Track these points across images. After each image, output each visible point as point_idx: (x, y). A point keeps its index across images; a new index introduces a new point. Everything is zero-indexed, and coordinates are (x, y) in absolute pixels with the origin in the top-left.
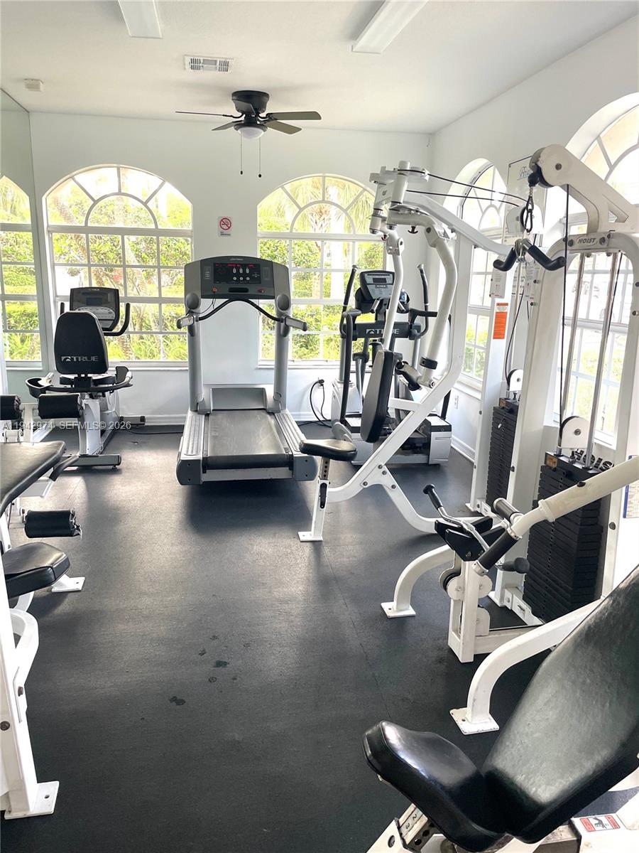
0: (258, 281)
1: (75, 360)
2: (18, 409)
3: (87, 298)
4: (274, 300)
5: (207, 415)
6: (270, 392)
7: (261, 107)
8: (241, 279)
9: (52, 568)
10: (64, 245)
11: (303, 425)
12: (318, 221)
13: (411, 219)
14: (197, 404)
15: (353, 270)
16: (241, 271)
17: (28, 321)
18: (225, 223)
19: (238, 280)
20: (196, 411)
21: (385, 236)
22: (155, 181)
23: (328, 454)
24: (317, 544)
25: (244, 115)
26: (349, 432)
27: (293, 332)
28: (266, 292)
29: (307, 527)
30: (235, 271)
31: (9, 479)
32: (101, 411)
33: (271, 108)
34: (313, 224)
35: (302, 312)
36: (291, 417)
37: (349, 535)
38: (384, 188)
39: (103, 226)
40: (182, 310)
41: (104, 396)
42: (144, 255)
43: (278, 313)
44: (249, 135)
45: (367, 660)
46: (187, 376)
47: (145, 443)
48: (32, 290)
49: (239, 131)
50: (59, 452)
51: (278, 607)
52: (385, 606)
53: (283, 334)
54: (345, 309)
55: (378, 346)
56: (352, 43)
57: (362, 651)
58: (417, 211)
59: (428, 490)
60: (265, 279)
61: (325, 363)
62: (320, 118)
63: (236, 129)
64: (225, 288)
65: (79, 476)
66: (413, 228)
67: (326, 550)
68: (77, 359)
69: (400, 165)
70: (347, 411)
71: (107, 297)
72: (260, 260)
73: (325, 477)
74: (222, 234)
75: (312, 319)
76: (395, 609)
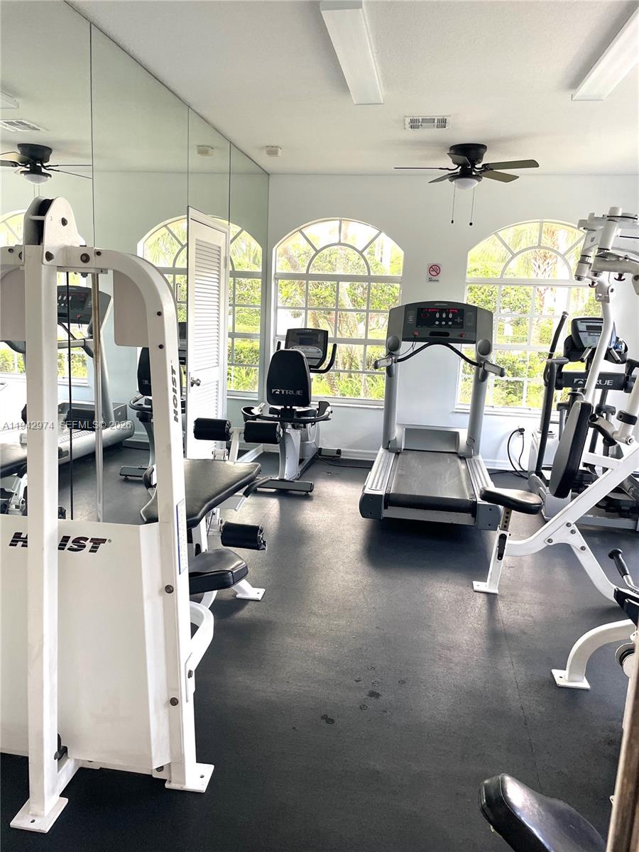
0: (461, 325)
1: (283, 393)
2: (228, 432)
3: (301, 339)
4: (475, 345)
5: (398, 454)
6: (464, 437)
7: (479, 158)
8: (444, 323)
9: (232, 572)
10: (290, 290)
11: (494, 474)
12: (541, 265)
13: (618, 266)
14: (389, 442)
15: (563, 316)
16: (444, 316)
17: (254, 356)
18: (435, 270)
19: (440, 325)
20: (387, 449)
21: (593, 283)
22: (370, 231)
23: (512, 505)
24: (491, 597)
25: (460, 167)
26: (544, 485)
27: (492, 378)
28: (467, 336)
29: (483, 578)
30: (438, 315)
31: (211, 492)
32: (301, 441)
33: (488, 159)
34: (536, 269)
35: (513, 357)
36: (484, 463)
37: (528, 593)
38: (593, 234)
39: (326, 273)
40: (382, 351)
41: (305, 427)
42: (359, 299)
43: (479, 358)
44: (464, 186)
45: (526, 724)
46: (382, 415)
47: (337, 474)
48: (257, 330)
49: (453, 182)
50: (255, 472)
51: (439, 651)
52: (557, 673)
53: (481, 379)
54: (550, 356)
55: (578, 397)
56: (572, 92)
57: (521, 714)
58: (626, 258)
59: (614, 555)
60: (468, 324)
61: (528, 411)
62: (537, 166)
63: (451, 181)
64: (426, 331)
65: (275, 497)
66: (621, 275)
67: (501, 605)
68: (285, 392)
69: (610, 211)
70: (543, 463)
71: (315, 337)
72: (467, 305)
73: (505, 528)
74: (431, 280)
75: (524, 366)
76: (567, 679)
